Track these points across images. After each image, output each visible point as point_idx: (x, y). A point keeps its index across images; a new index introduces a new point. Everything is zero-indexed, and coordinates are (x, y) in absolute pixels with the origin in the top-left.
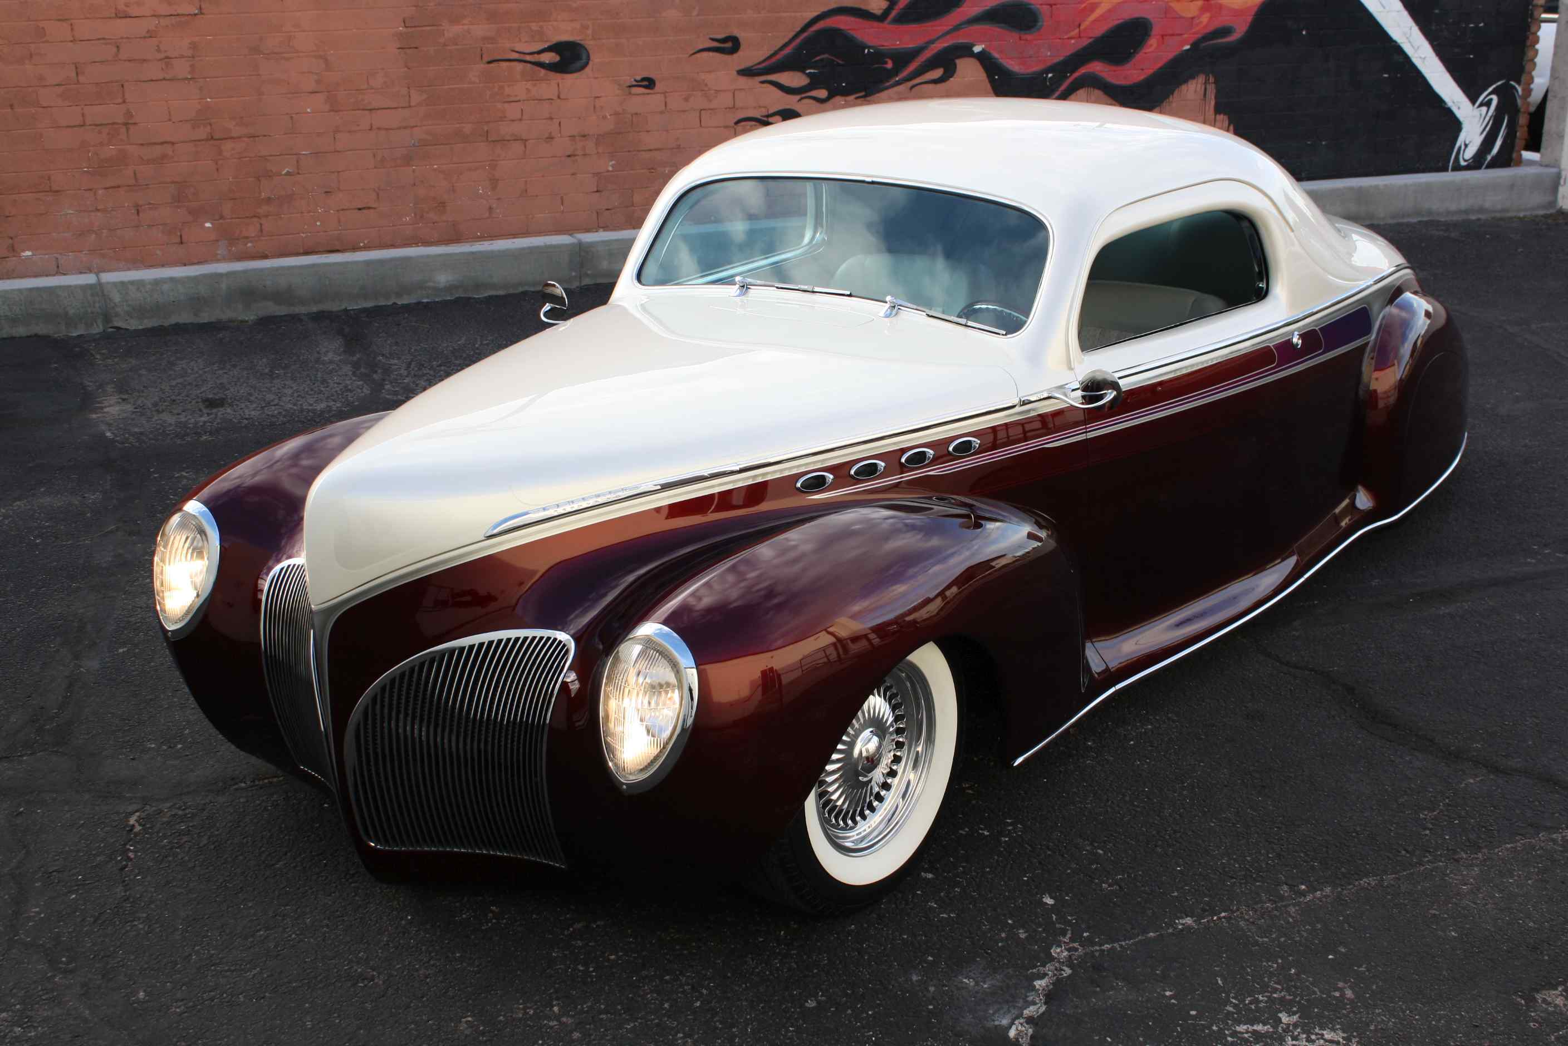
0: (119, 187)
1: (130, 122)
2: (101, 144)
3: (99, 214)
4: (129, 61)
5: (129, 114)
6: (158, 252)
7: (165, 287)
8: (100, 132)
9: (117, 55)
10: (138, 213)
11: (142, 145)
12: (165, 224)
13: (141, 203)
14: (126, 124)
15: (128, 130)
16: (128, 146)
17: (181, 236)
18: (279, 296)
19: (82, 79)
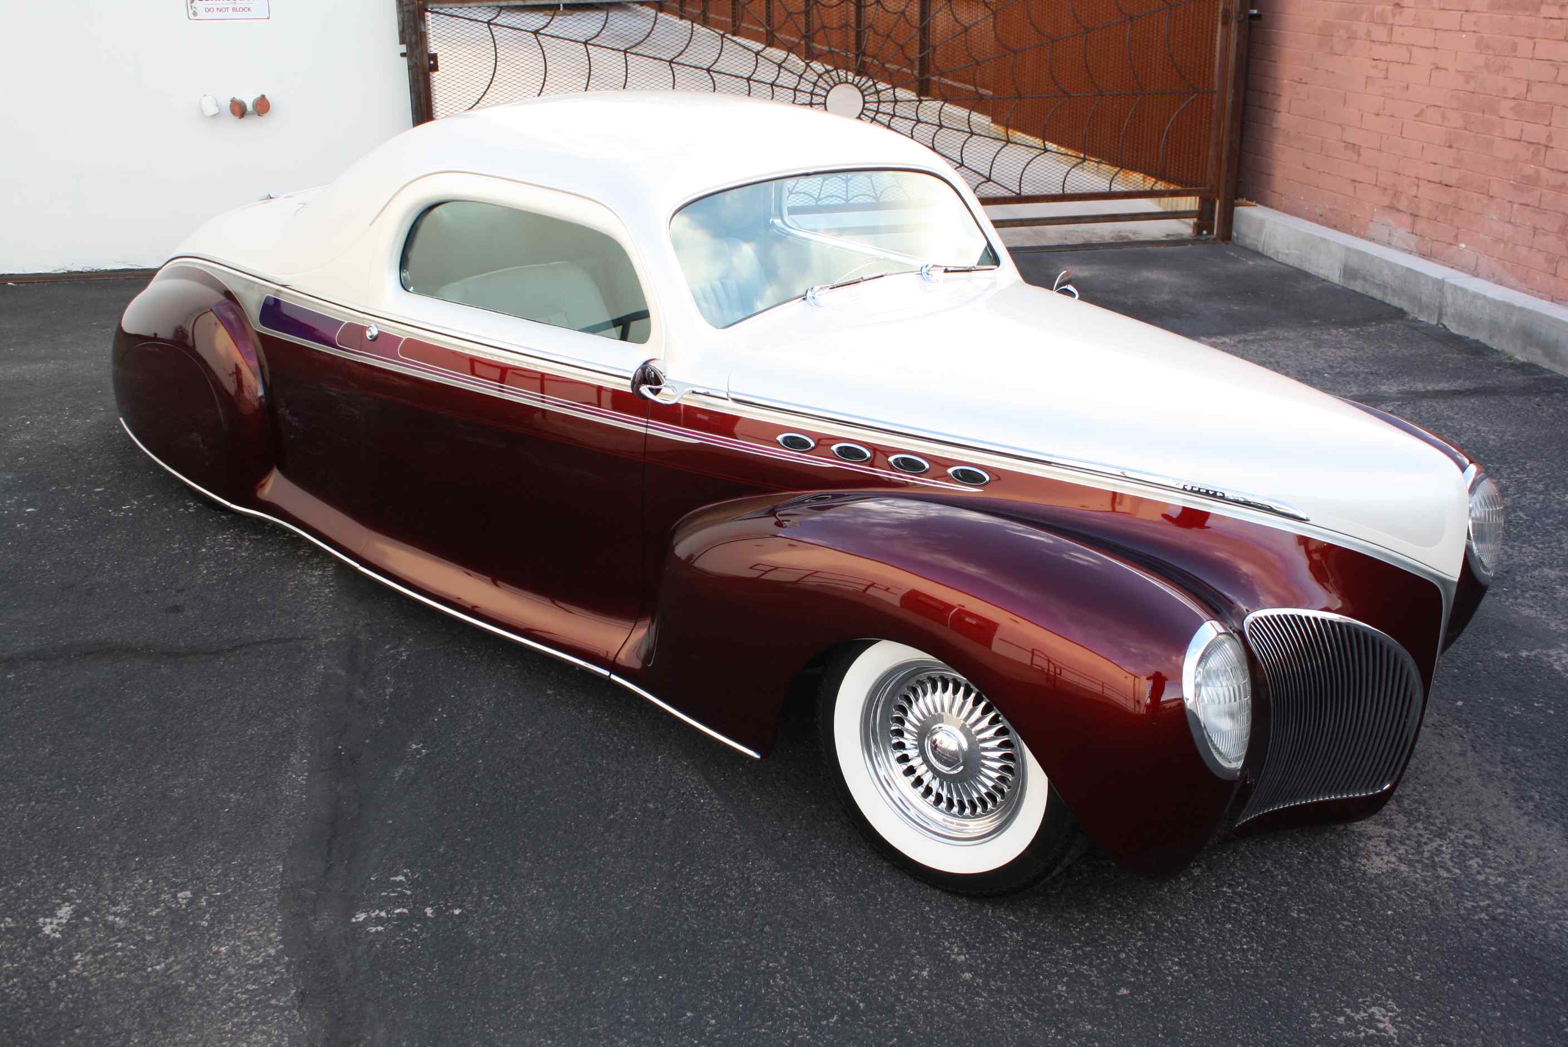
0: (1528, 205)
1: (1550, 145)
2: (1526, 161)
3: (1510, 226)
4: (1563, 85)
5: (1550, 137)
6: (1538, 278)
7: (1479, 302)
8: (1528, 150)
9: (1556, 77)
10: (1534, 235)
11: (1552, 170)
12: (1548, 253)
13: (1538, 227)
14: (1547, 147)
15: (1546, 151)
16: (1543, 168)
17: (1556, 268)
18: (1549, 348)
19: (1529, 96)
